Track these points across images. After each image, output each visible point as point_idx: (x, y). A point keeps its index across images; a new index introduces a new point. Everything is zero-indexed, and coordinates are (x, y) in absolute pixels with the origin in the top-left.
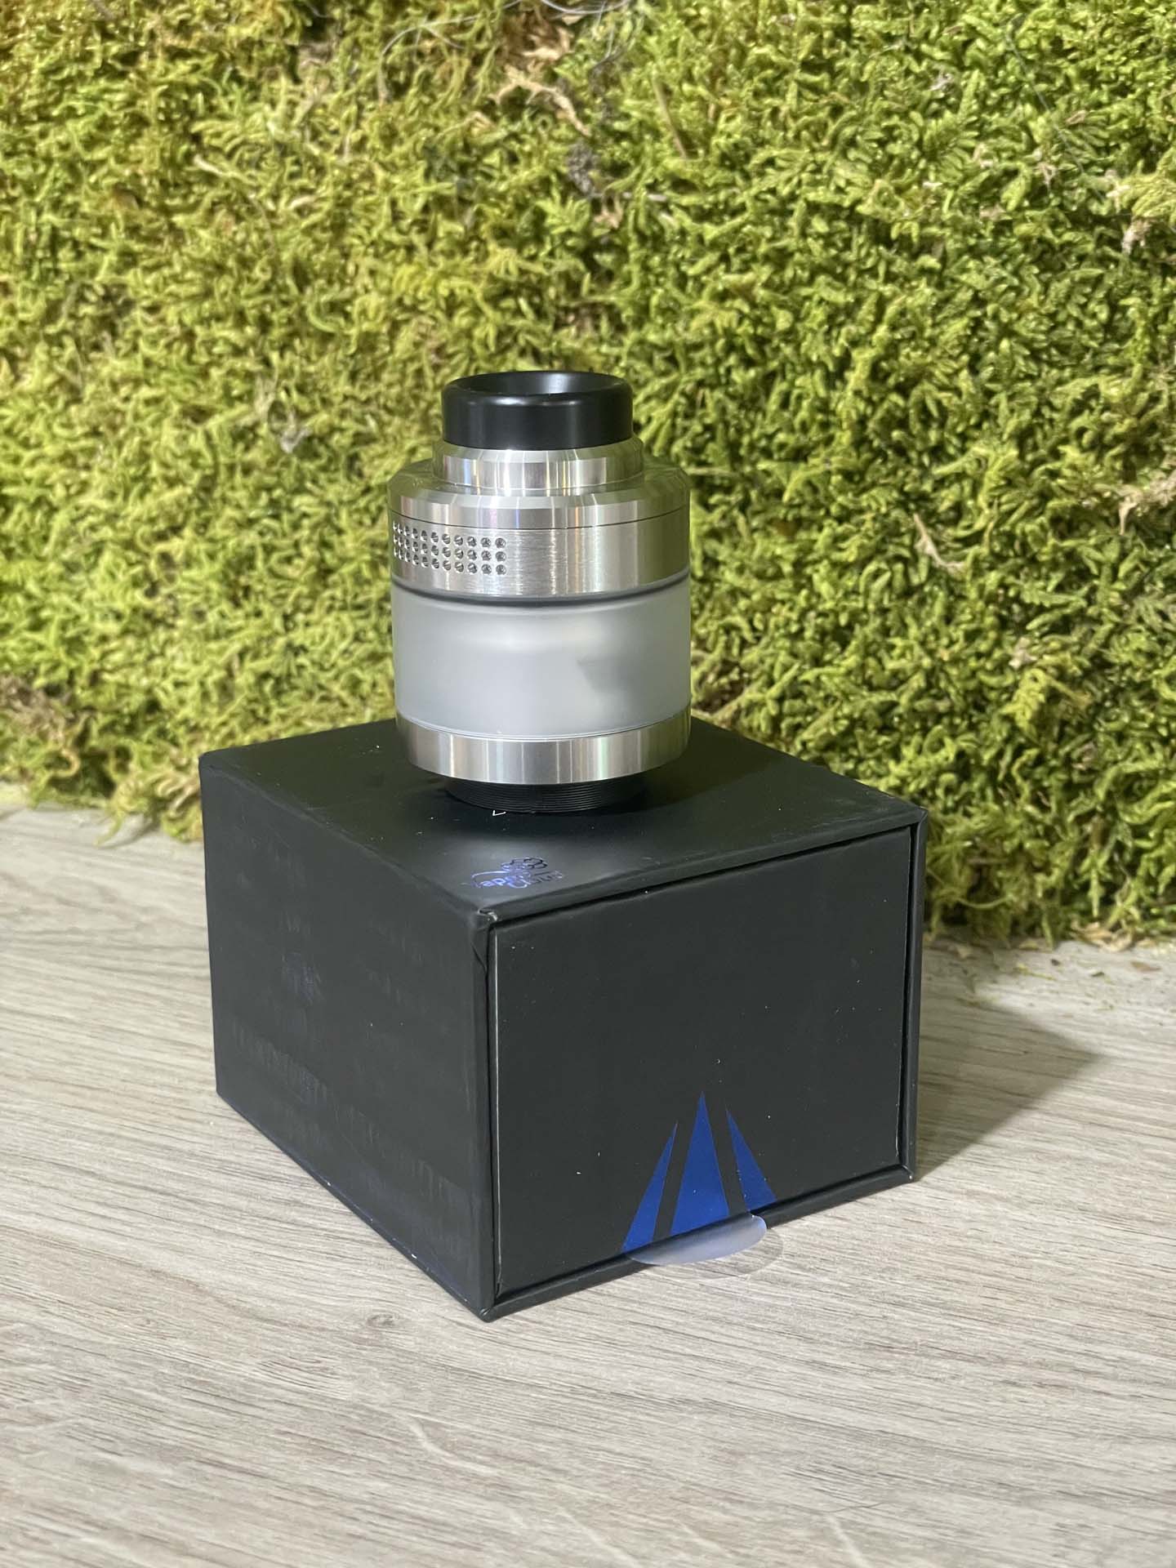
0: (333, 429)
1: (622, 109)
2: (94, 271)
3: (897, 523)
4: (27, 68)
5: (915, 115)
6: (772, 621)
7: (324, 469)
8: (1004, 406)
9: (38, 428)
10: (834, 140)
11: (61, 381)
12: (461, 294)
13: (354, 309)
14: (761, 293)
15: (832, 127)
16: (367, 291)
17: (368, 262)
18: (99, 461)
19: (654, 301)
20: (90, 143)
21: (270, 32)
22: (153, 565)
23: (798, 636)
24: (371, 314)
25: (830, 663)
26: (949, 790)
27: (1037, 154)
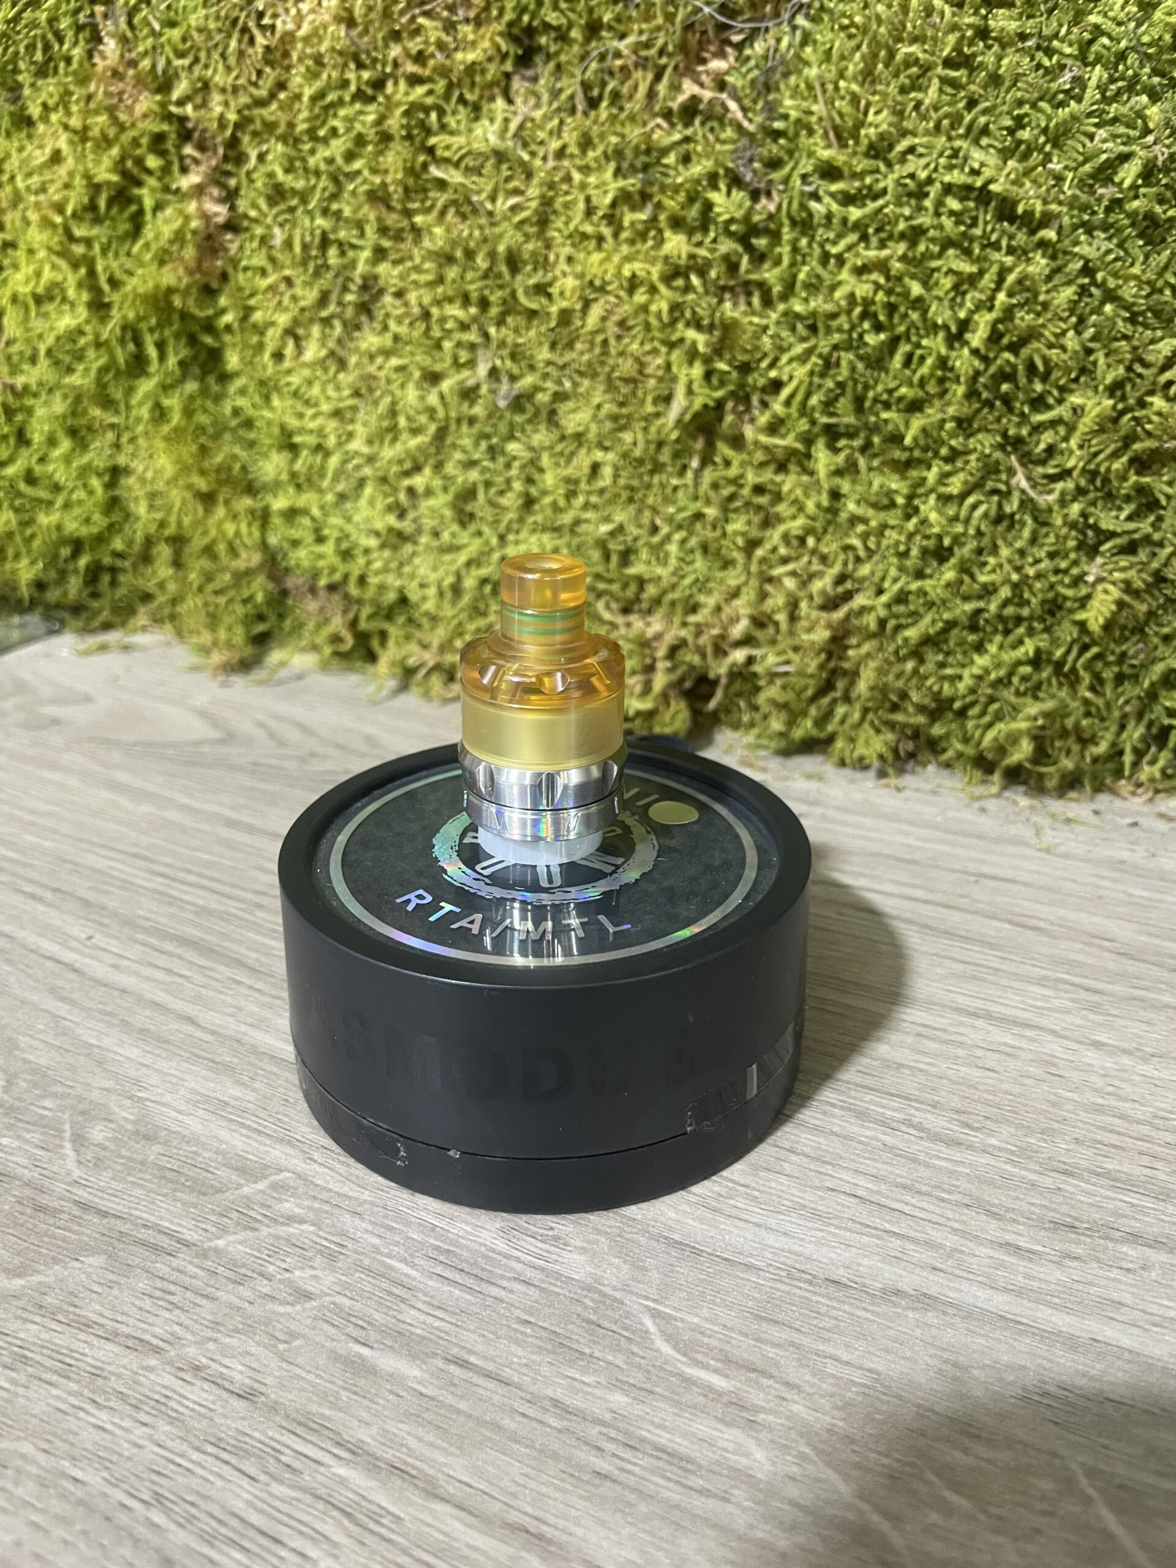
0: (537, 389)
1: (782, 111)
2: (353, 264)
3: (998, 462)
4: (298, 97)
5: (1043, 104)
6: (885, 542)
7: (529, 421)
8: (1102, 361)
9: (315, 391)
10: (969, 128)
11: (332, 354)
12: (642, 274)
13: (554, 290)
14: (897, 266)
15: (968, 118)
16: (564, 274)
17: (567, 250)
18: (361, 415)
19: (802, 276)
20: (350, 156)
21: (490, 59)
22: (402, 497)
23: (905, 554)
24: (568, 294)
25: (931, 577)
26: (1025, 679)
27: (1150, 139)
